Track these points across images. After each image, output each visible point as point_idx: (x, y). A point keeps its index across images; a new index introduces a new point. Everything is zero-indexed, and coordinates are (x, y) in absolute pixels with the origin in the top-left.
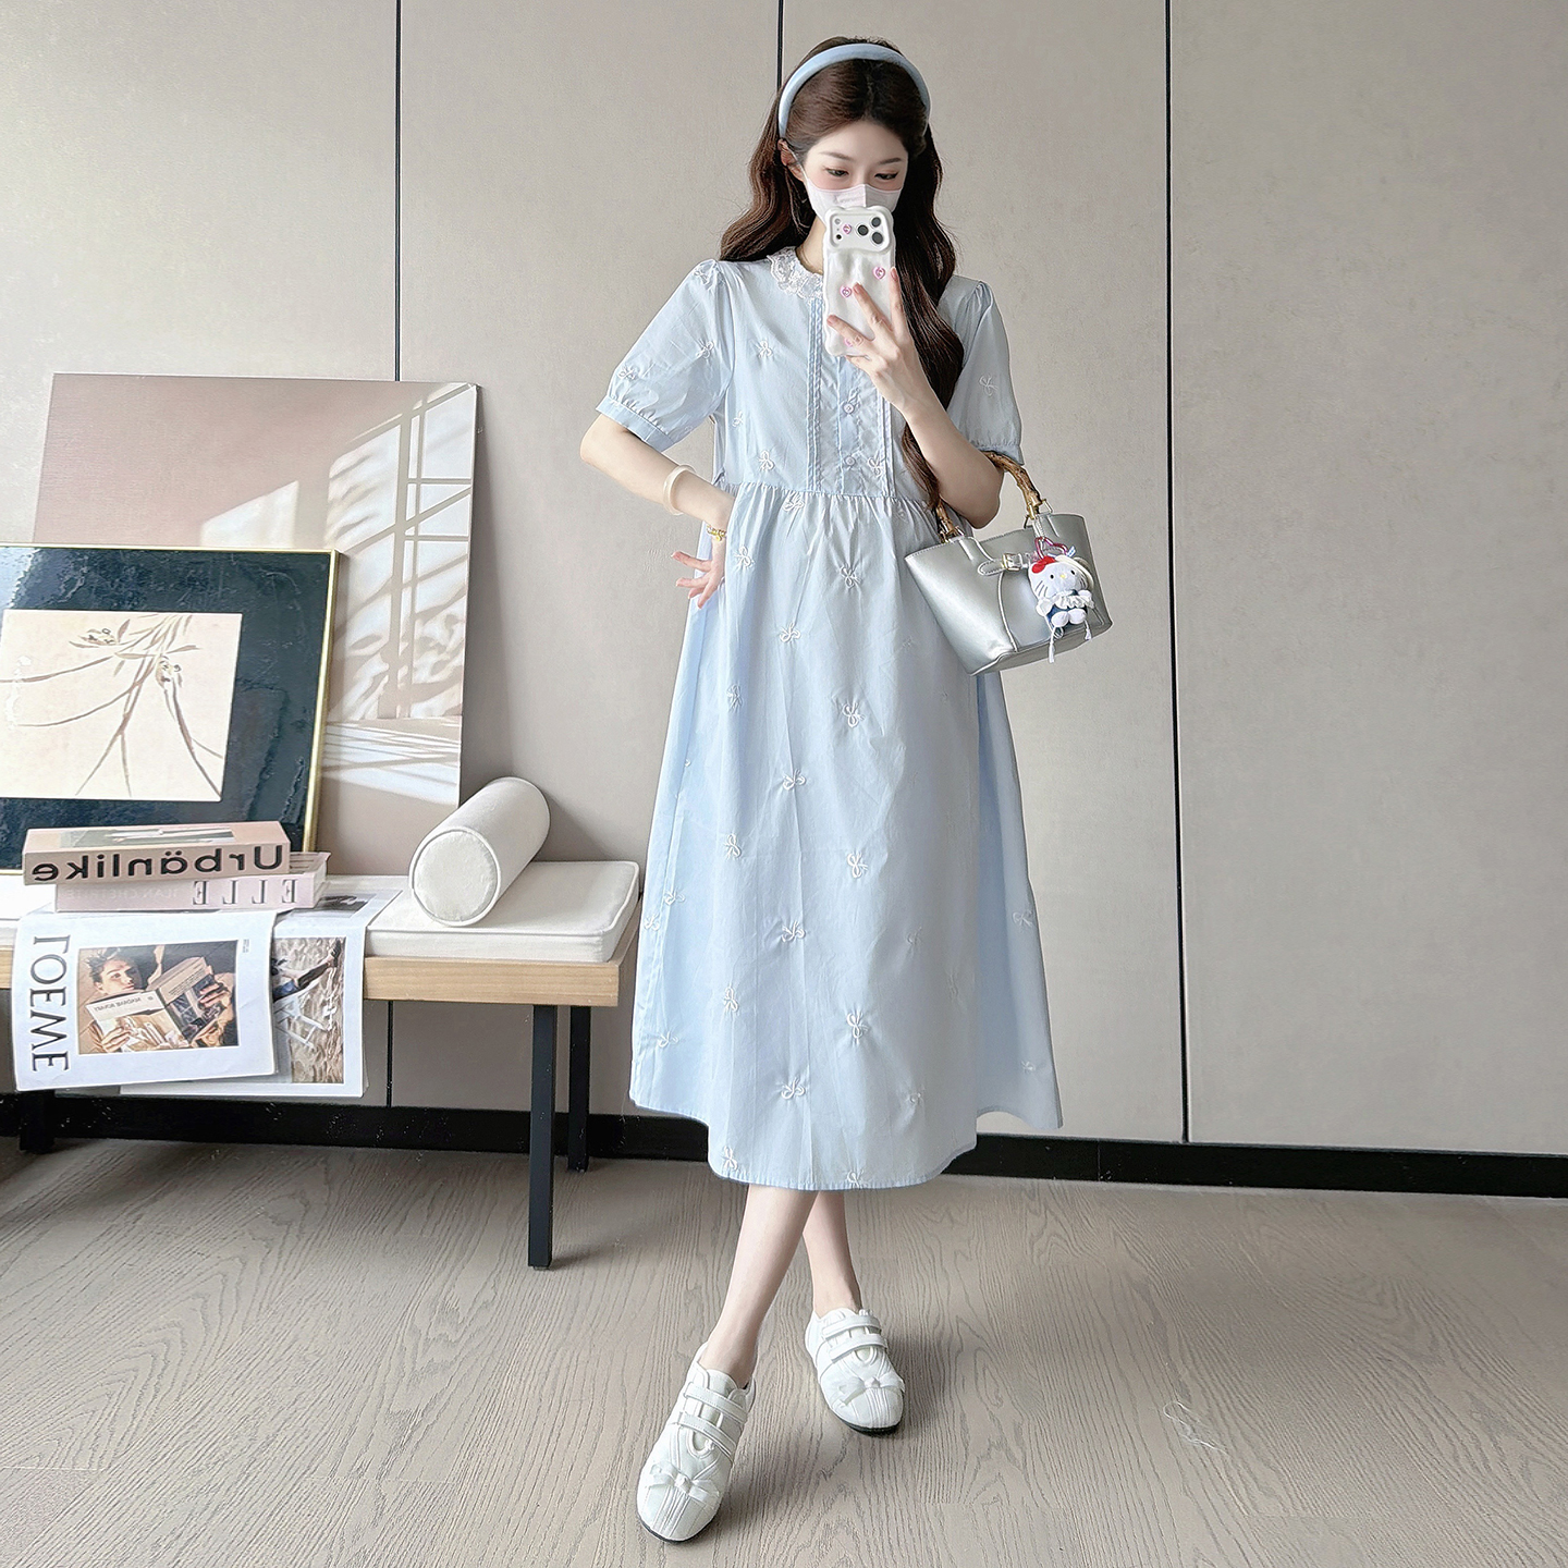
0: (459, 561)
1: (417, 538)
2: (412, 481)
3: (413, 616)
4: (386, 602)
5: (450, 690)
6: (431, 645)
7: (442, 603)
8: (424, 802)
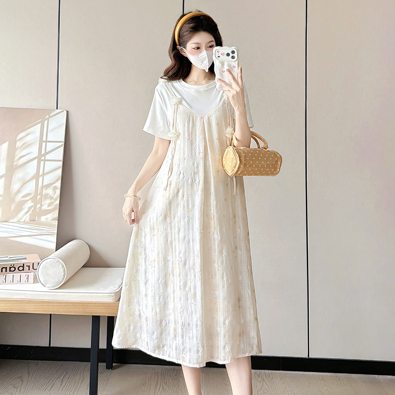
0: (59, 168)
1: (45, 160)
2: (44, 142)
3: (43, 187)
4: (34, 181)
5: (53, 212)
6: (48, 197)
7: (52, 182)
8: (44, 248)
